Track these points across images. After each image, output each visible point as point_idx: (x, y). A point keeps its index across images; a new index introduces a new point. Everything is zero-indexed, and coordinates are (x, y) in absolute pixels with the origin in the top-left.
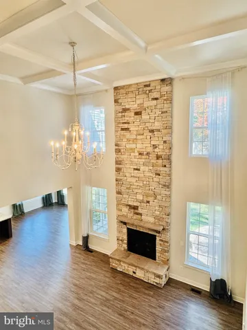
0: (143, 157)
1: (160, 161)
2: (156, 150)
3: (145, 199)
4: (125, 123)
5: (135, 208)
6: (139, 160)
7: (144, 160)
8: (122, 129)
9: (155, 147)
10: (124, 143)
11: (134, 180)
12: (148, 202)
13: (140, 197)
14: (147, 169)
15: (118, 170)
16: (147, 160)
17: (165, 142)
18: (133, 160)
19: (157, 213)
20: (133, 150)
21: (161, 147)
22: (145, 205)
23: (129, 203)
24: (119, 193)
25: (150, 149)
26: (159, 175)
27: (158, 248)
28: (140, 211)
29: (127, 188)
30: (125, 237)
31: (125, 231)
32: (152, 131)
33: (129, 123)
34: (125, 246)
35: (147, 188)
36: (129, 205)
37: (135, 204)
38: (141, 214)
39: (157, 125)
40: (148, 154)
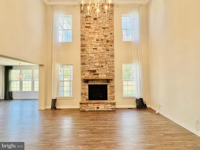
0: (99, 42)
1: (109, 43)
2: (106, 38)
3: (101, 65)
4: (88, 24)
5: (94, 71)
6: (97, 44)
7: (99, 44)
8: (86, 27)
9: (106, 36)
10: (87, 35)
11: (93, 55)
12: (102, 66)
13: (97, 64)
14: (101, 48)
15: (83, 50)
16: (101, 43)
17: (111, 34)
18: (93, 43)
19: (108, 71)
20: (93, 38)
21: (109, 36)
22: (100, 68)
23: (90, 69)
24: (83, 64)
25: (103, 38)
26: (109, 51)
27: (109, 91)
28: (97, 72)
29: (89, 60)
30: (87, 91)
31: (87, 87)
32: (104, 28)
33: (90, 24)
34: (87, 97)
35: (102, 59)
36: (90, 71)
37: (94, 69)
38: (98, 74)
39: (107, 25)
40: (102, 40)
